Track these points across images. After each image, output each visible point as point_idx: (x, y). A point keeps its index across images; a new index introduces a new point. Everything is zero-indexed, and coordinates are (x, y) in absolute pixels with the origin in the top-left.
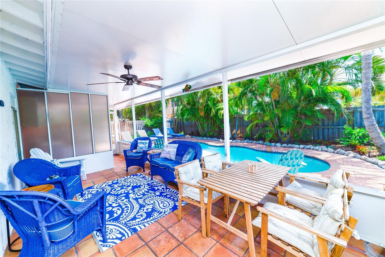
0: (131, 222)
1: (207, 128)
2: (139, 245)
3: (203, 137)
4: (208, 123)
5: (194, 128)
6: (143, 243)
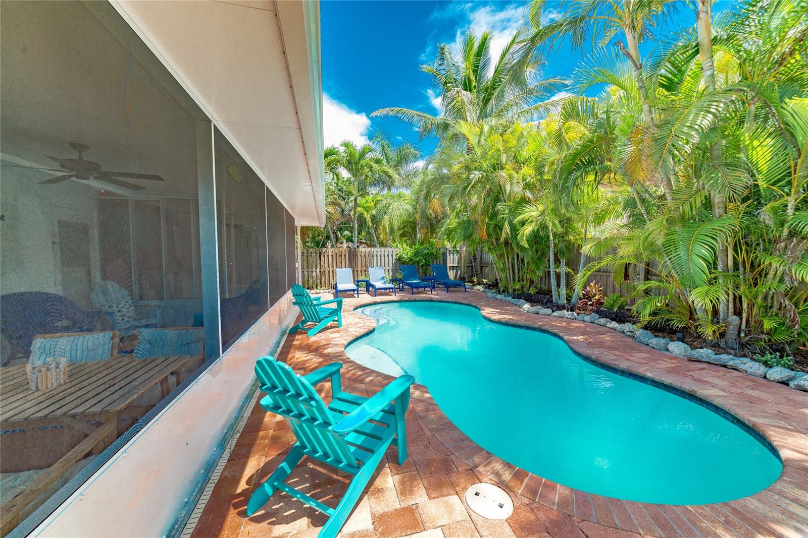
4: (513, 259)
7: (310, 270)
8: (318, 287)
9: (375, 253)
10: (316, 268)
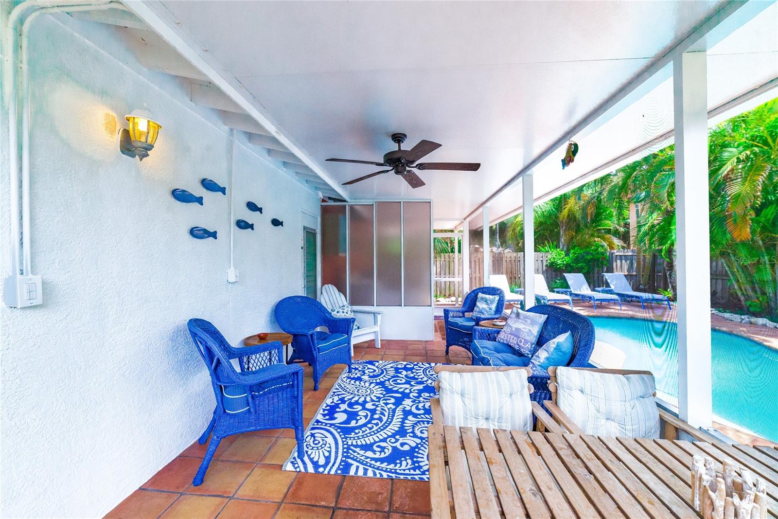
0: (358, 450)
2: (324, 500)
6: (332, 503)
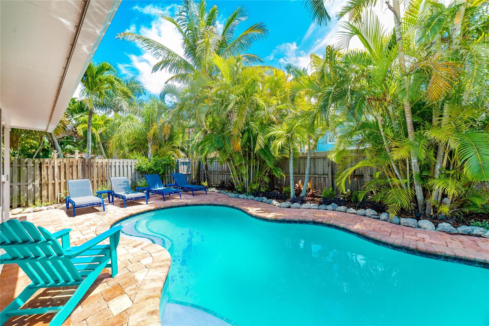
1: (247, 176)
3: (240, 193)
4: (250, 167)
5: (226, 175)
7: (23, 183)
8: (37, 203)
9: (113, 164)
10: (34, 181)
